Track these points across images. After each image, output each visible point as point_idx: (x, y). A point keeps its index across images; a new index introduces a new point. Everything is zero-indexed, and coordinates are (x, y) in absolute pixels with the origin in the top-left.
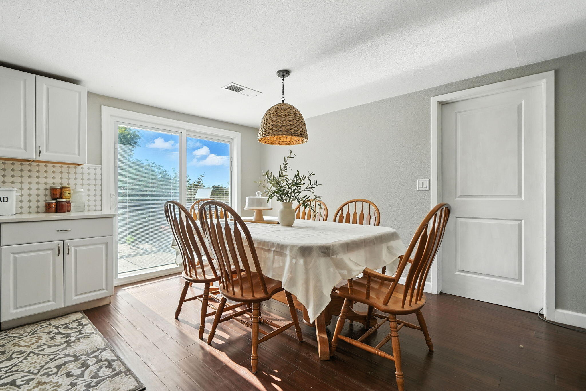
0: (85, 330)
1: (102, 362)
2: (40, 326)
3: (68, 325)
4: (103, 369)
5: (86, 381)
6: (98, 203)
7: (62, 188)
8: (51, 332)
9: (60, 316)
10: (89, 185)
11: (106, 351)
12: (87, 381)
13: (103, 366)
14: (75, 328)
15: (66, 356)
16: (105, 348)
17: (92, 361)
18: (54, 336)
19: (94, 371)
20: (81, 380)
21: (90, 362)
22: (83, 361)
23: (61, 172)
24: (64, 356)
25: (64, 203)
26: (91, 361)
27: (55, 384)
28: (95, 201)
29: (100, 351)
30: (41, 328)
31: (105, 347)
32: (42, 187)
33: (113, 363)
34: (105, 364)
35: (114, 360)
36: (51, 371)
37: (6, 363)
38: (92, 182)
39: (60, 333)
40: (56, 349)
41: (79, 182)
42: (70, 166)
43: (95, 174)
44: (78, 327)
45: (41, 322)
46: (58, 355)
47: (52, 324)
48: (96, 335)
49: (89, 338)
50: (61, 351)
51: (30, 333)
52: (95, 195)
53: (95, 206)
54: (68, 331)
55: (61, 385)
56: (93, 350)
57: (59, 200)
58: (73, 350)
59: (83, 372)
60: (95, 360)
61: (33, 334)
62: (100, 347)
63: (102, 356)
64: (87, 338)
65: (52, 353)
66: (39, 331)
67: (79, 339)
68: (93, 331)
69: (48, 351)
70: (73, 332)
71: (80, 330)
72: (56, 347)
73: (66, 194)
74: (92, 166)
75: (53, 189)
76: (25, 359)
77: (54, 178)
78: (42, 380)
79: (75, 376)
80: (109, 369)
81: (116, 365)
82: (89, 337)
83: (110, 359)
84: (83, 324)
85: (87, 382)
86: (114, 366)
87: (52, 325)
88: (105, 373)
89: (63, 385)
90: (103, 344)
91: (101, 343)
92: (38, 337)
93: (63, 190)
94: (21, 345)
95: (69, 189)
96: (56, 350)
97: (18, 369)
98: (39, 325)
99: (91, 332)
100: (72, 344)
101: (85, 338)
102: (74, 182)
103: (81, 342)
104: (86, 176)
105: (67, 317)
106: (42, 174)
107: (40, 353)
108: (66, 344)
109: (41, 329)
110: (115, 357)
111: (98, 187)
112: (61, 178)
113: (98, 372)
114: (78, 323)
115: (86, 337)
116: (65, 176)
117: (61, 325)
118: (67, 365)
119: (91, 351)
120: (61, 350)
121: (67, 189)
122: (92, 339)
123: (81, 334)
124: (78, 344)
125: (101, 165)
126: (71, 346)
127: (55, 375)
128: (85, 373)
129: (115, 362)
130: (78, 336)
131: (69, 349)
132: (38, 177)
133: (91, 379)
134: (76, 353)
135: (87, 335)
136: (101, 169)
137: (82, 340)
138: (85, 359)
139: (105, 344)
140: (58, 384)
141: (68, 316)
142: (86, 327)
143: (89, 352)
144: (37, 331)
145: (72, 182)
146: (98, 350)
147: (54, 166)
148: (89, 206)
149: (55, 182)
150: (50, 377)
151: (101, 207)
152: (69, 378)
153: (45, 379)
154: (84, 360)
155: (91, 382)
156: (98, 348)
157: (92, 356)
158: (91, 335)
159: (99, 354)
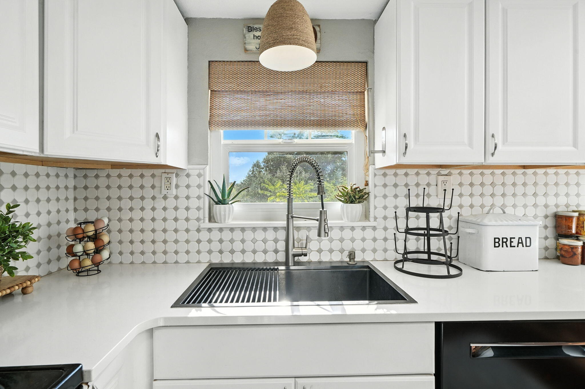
7: (580, 216)
23: (567, 185)
32: (542, 212)
75: (561, 218)
77: (556, 195)
112: (567, 195)
116: (573, 190)
132: (535, 195)
149: (559, 203)
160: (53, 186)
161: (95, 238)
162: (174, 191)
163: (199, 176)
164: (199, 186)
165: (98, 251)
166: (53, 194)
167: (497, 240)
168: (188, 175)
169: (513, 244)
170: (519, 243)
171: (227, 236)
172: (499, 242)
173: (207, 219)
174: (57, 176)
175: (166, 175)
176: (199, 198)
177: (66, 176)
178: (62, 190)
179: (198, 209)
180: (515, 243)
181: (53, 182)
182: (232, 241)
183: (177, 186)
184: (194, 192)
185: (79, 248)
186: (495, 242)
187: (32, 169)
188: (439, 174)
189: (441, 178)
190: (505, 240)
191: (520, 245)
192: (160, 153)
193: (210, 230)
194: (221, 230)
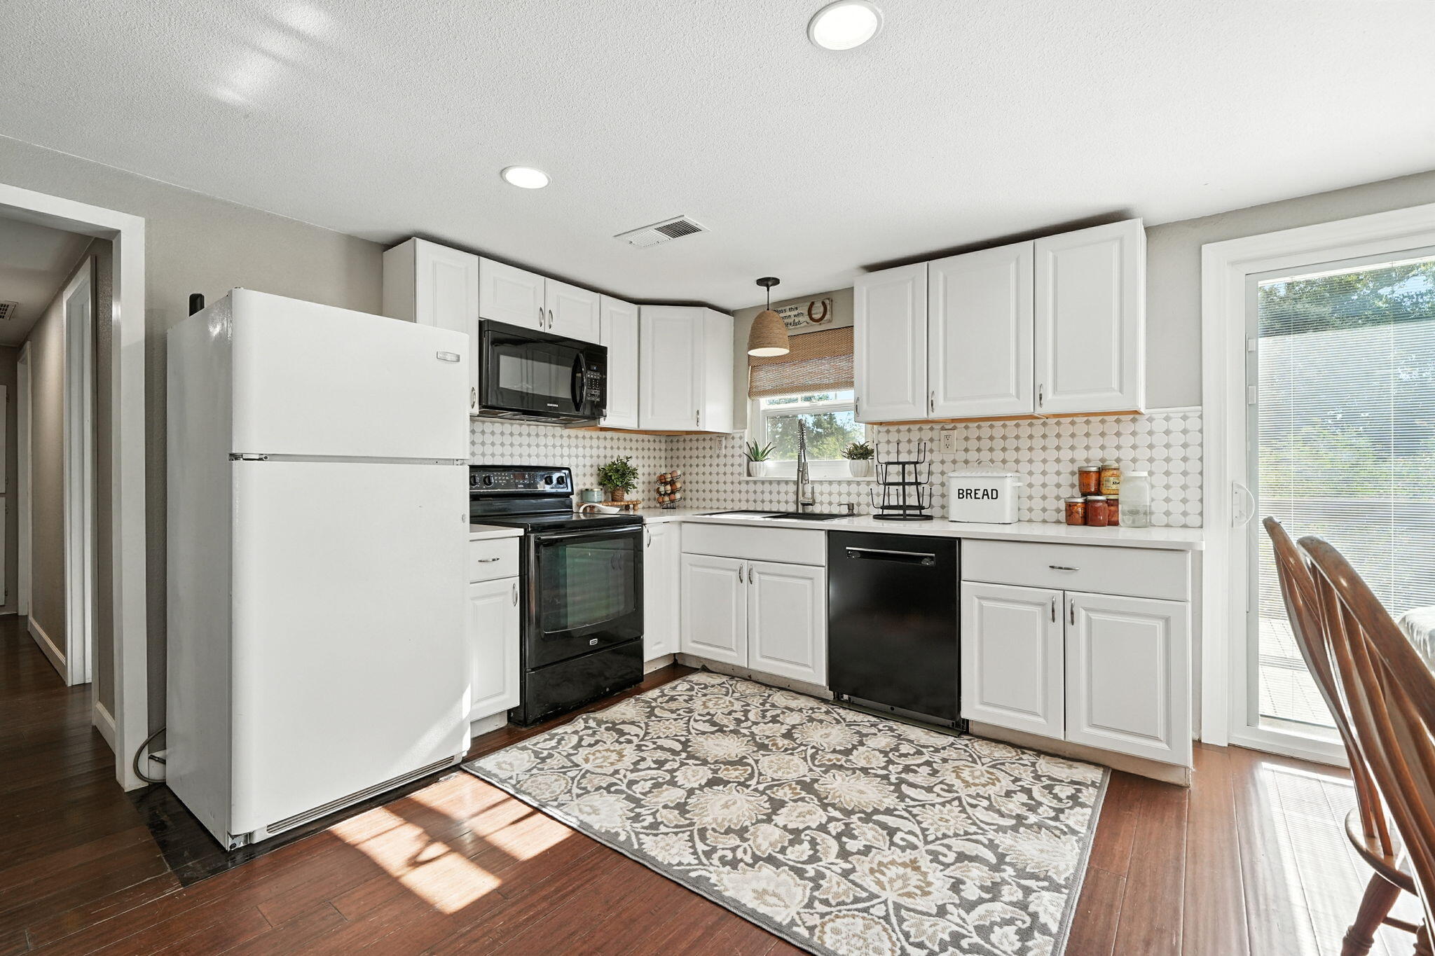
0: (1069, 814)
1: (1023, 913)
2: (1018, 757)
3: (1056, 785)
4: (1011, 930)
5: (963, 924)
6: (1193, 507)
7: (1100, 472)
8: (1020, 780)
9: (1064, 758)
10: (1168, 460)
11: (1056, 894)
12: (965, 925)
13: (1017, 922)
14: (1060, 800)
15: (992, 846)
16: (1061, 886)
17: (1012, 895)
18: (1015, 792)
19: (993, 919)
20: (959, 916)
21: (1008, 891)
22: (999, 880)
23: (1103, 434)
24: (987, 842)
25: (1100, 504)
26: (1011, 893)
27: (923, 885)
28: (1184, 501)
29: (1046, 884)
30: (1014, 763)
31: (1064, 883)
32: (1066, 468)
33: (1036, 934)
34: (1024, 922)
35: (1048, 929)
36: (945, 856)
37: (920, 793)
38: (1177, 452)
39: (1028, 792)
40: (993, 819)
41: (1143, 453)
42: (1121, 417)
43: (1185, 432)
44: (1065, 801)
45: (1026, 751)
46: (982, 834)
47: (1037, 765)
48: (1075, 843)
49: (1059, 837)
50: (993, 830)
51: (994, 760)
52: (1184, 488)
53: (1185, 514)
54: (1044, 796)
55: (929, 893)
56: (1037, 871)
57: (1090, 498)
58: (1012, 843)
59: (981, 901)
60: (1019, 895)
61: (994, 766)
62: (1054, 877)
63: (1038, 898)
64: (1056, 836)
65: (981, 821)
66: (1007, 767)
67: (1040, 828)
68: (1083, 830)
69: (980, 814)
70: (1050, 804)
71: (1062, 811)
72: (996, 816)
73: (1109, 484)
74: (1175, 412)
75: (1083, 474)
76: (943, 804)
77: (1087, 448)
78: (921, 860)
79: (961, 898)
80: (1018, 940)
81: (1037, 946)
82: (1062, 836)
83: (1043, 919)
84: (1080, 800)
85: (963, 927)
86: (1030, 944)
87: (1035, 767)
88: (1004, 940)
89: (930, 897)
90: (1067, 875)
91: (1065, 867)
92: (993, 777)
93: (1103, 475)
94: (962, 775)
95: (1115, 472)
96: (990, 821)
97: (918, 815)
98: (1018, 755)
99: (1076, 828)
100: (1022, 829)
101: (1052, 833)
102: (1131, 454)
103: (1039, 835)
104: (1159, 439)
105: (1070, 767)
106: (1066, 442)
107: (968, 807)
108: (1013, 822)
109: (1013, 766)
110: (1058, 924)
111: (1194, 466)
112: (1103, 447)
113: (996, 928)
114: (1074, 792)
115: (1057, 832)
116: (1111, 441)
117: (1048, 776)
118: (973, 864)
119: (1032, 871)
120: (995, 827)
121: (1111, 472)
122: (1061, 845)
123: (1056, 819)
124: (1031, 837)
125: (1201, 405)
126: (1017, 832)
127: (942, 867)
128: (979, 906)
129: (1044, 934)
130: (1046, 820)
131: (1008, 835)
132: (1058, 448)
133: (972, 929)
134: (1010, 852)
135: (1061, 830)
136: (1201, 417)
137: (1045, 834)
138: (1007, 879)
139: (1071, 878)
140: (927, 889)
141: (1075, 764)
142: (1078, 809)
143: (1028, 870)
144: (1003, 764)
145: (1127, 454)
146: (1046, 878)
147: (1087, 422)
148: (1167, 513)
149: (1090, 457)
150: (935, 865)
151: (1200, 518)
152: (951, 893)
153: (925, 862)
154: (1003, 880)
155: (967, 937)
156: (1049, 874)
157: (1023, 882)
158: (1067, 836)
159: (1036, 889)
160: (652, 448)
161: (672, 483)
162: (723, 451)
163: (741, 438)
164: (740, 447)
165: (673, 492)
166: (652, 453)
167: (961, 492)
168: (733, 438)
169: (977, 496)
170: (984, 495)
171: (759, 487)
172: (962, 494)
173: (745, 474)
174: (654, 441)
175: (718, 439)
176: (740, 456)
177: (660, 441)
178: (657, 451)
179: (740, 465)
180: (980, 494)
181: (652, 445)
182: (763, 492)
183: (726, 447)
184: (737, 451)
185: (662, 489)
186: (959, 494)
187: (634, 436)
188: (943, 429)
189: (945, 433)
190: (969, 492)
191: (986, 497)
192: (699, 424)
193: (747, 482)
194: (755, 482)
